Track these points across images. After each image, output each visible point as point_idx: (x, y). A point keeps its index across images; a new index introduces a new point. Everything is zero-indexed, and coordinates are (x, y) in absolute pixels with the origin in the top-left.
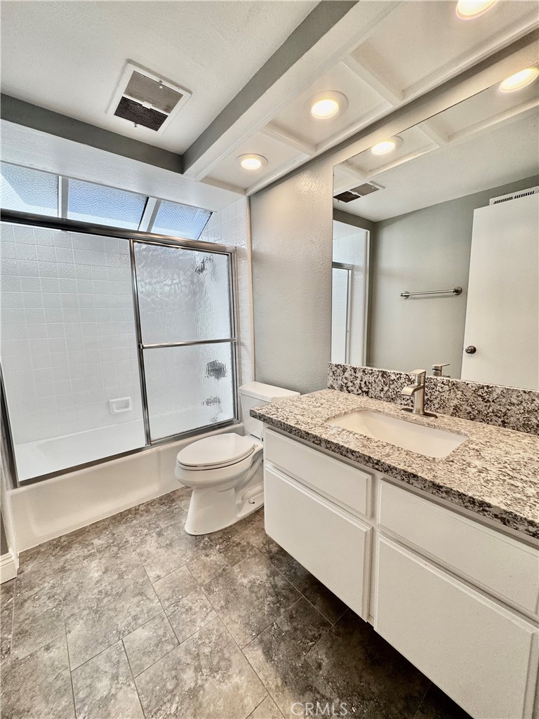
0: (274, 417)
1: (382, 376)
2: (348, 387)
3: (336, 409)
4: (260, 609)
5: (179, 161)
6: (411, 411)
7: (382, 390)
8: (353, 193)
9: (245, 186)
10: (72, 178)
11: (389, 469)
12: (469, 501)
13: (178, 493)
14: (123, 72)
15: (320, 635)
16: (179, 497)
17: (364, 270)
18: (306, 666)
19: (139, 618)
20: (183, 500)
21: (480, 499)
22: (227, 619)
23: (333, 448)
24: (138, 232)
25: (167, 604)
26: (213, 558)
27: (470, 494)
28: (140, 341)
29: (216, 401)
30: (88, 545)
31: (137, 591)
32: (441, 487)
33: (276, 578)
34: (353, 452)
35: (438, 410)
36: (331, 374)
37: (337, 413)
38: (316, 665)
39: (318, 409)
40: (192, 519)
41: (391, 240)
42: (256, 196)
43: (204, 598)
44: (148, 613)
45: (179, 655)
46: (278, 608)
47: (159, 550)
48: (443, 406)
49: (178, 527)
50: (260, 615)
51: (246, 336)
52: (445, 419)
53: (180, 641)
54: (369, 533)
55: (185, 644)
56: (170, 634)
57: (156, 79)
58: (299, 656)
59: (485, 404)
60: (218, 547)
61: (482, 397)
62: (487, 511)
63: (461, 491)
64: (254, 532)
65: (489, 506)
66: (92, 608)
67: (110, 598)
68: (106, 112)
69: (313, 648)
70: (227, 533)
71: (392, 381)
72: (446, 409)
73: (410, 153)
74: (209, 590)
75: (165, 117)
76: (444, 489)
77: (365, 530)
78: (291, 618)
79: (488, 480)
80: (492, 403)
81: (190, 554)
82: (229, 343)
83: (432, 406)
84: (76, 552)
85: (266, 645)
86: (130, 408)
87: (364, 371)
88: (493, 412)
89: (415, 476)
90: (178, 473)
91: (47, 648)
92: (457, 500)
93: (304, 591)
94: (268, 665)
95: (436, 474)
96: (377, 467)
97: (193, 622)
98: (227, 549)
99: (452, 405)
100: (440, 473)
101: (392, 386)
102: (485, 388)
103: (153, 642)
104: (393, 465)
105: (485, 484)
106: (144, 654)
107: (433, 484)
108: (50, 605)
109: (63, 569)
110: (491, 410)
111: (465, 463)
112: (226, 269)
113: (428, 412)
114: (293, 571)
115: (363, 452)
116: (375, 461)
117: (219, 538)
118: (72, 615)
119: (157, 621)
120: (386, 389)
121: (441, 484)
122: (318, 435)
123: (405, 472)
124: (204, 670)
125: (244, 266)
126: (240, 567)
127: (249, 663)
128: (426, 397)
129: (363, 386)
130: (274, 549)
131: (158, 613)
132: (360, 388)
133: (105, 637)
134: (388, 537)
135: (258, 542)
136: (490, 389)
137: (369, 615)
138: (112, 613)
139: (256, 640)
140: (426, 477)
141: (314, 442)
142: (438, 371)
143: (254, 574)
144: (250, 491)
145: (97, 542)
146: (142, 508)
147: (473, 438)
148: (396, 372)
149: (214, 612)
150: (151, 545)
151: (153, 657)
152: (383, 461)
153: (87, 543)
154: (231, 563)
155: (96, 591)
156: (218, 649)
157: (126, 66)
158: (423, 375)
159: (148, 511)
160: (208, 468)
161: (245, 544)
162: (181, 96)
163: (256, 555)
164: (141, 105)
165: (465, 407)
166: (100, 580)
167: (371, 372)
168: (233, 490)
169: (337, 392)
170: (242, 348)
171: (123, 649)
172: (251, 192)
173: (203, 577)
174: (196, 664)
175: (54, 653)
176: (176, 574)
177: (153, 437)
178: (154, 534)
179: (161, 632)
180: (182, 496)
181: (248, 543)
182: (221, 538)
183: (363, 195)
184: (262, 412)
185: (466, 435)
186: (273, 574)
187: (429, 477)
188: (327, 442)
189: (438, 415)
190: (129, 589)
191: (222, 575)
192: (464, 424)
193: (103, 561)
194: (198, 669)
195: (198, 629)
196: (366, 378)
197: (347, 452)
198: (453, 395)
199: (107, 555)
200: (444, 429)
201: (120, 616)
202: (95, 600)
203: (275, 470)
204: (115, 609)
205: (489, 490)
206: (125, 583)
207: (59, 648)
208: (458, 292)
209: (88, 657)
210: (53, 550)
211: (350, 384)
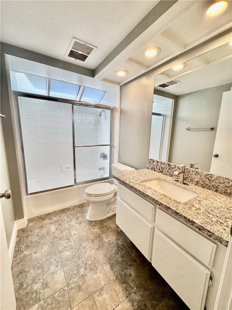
0: (121, 179)
1: (168, 166)
2: (154, 169)
3: (147, 178)
4: (111, 252)
5: (92, 73)
6: (178, 181)
7: (168, 171)
8: (166, 84)
9: (120, 82)
10: (52, 79)
11: (161, 204)
12: (188, 220)
13: (85, 204)
14: (71, 41)
15: (133, 264)
16: (86, 205)
17: (170, 117)
18: (125, 274)
19: (67, 248)
20: (87, 207)
21: (192, 220)
22: (98, 253)
23: (141, 193)
24: (75, 101)
25: (77, 244)
26: (96, 230)
27: (188, 217)
28: (74, 143)
29: (103, 169)
30: (51, 219)
31: (67, 238)
32: (178, 213)
33: (119, 241)
34: (148, 196)
35: (190, 182)
36: (148, 163)
37: (147, 179)
38: (129, 275)
39: (140, 177)
40: (90, 214)
41: (184, 104)
42: (123, 86)
43: (91, 244)
44: (70, 246)
45: (79, 263)
46: (118, 252)
47: (76, 224)
48: (192, 181)
49: (84, 217)
50: (111, 253)
51: (116, 143)
52: (192, 186)
53: (81, 258)
54: (152, 228)
55: (82, 259)
56: (77, 255)
57: (84, 43)
58: (123, 271)
59: (209, 182)
60: (98, 226)
61: (208, 178)
62: (194, 225)
63: (186, 216)
64: (113, 222)
65: (195, 223)
66: (51, 241)
67: (57, 239)
68: (65, 55)
69: (129, 269)
70: (102, 222)
71: (172, 168)
72: (193, 182)
73: (190, 69)
74: (93, 242)
75: (87, 57)
76: (179, 214)
77: (151, 227)
78: (122, 257)
79: (198, 213)
80: (212, 182)
81: (87, 227)
82: (109, 146)
83: (188, 180)
84: (47, 221)
85: (111, 265)
86: (70, 169)
87: (161, 163)
88: (212, 185)
89: (169, 208)
90: (85, 196)
91: (35, 253)
92: (183, 219)
93: (129, 247)
94: (111, 272)
95: (178, 208)
96: (156, 203)
97: (86, 252)
98: (101, 227)
99: (196, 181)
100: (180, 208)
101: (172, 170)
102: (210, 175)
103: (71, 257)
104: (162, 203)
105: (196, 214)
106: (67, 260)
107: (176, 212)
108: (37, 238)
109: (42, 227)
110: (211, 184)
111: (192, 205)
112: (110, 116)
113: (186, 182)
114: (126, 239)
115: (152, 197)
116: (156, 201)
117: (98, 223)
118: (44, 243)
119: (73, 250)
120: (169, 171)
121: (178, 212)
122: (136, 188)
123: (166, 206)
124: (88, 269)
125: (117, 115)
126: (105, 235)
127: (104, 270)
128: (185, 176)
129: (160, 169)
130: (119, 230)
131: (73, 247)
132: (159, 170)
133: (54, 252)
134: (159, 230)
135: (114, 226)
136: (212, 176)
137: (151, 259)
138: (58, 245)
139: (108, 262)
140: (173, 209)
141: (134, 190)
142: (192, 166)
143: (111, 238)
144: (113, 207)
145: (54, 218)
146: (71, 208)
147: (200, 196)
148: (174, 164)
149: (93, 249)
150: (74, 222)
151: (70, 262)
152: (158, 201)
153: (51, 218)
154: (102, 233)
155: (53, 236)
156: (94, 263)
157: (72, 39)
158: (184, 167)
159: (73, 209)
160: (96, 196)
161: (109, 226)
162: (93, 49)
163: (112, 231)
164: (78, 53)
165: (201, 182)
166: (54, 232)
167: (164, 163)
168: (106, 206)
169: (150, 170)
170: (114, 148)
171: (60, 257)
172: (121, 84)
173: (91, 236)
174: (85, 267)
175: (37, 255)
176: (82, 234)
177: (77, 181)
178: (75, 218)
179: (74, 254)
180: (87, 205)
181: (110, 226)
182: (100, 223)
183: (171, 85)
184: (117, 176)
185: (198, 194)
186: (118, 239)
187: (174, 209)
188: (139, 191)
189: (189, 184)
190: (64, 237)
191: (98, 237)
192: (199, 189)
193: (56, 226)
194: (86, 269)
195: (87, 255)
196: (162, 166)
197: (146, 196)
198: (196, 177)
199: (57, 224)
200: (190, 190)
201: (60, 246)
202: (52, 239)
203: (121, 199)
204: (59, 243)
205: (197, 217)
206: (63, 235)
207: (39, 253)
208: (212, 129)
209: (48, 258)
210: (39, 219)
211: (155, 168)
